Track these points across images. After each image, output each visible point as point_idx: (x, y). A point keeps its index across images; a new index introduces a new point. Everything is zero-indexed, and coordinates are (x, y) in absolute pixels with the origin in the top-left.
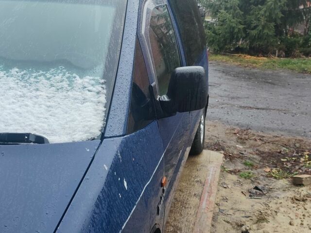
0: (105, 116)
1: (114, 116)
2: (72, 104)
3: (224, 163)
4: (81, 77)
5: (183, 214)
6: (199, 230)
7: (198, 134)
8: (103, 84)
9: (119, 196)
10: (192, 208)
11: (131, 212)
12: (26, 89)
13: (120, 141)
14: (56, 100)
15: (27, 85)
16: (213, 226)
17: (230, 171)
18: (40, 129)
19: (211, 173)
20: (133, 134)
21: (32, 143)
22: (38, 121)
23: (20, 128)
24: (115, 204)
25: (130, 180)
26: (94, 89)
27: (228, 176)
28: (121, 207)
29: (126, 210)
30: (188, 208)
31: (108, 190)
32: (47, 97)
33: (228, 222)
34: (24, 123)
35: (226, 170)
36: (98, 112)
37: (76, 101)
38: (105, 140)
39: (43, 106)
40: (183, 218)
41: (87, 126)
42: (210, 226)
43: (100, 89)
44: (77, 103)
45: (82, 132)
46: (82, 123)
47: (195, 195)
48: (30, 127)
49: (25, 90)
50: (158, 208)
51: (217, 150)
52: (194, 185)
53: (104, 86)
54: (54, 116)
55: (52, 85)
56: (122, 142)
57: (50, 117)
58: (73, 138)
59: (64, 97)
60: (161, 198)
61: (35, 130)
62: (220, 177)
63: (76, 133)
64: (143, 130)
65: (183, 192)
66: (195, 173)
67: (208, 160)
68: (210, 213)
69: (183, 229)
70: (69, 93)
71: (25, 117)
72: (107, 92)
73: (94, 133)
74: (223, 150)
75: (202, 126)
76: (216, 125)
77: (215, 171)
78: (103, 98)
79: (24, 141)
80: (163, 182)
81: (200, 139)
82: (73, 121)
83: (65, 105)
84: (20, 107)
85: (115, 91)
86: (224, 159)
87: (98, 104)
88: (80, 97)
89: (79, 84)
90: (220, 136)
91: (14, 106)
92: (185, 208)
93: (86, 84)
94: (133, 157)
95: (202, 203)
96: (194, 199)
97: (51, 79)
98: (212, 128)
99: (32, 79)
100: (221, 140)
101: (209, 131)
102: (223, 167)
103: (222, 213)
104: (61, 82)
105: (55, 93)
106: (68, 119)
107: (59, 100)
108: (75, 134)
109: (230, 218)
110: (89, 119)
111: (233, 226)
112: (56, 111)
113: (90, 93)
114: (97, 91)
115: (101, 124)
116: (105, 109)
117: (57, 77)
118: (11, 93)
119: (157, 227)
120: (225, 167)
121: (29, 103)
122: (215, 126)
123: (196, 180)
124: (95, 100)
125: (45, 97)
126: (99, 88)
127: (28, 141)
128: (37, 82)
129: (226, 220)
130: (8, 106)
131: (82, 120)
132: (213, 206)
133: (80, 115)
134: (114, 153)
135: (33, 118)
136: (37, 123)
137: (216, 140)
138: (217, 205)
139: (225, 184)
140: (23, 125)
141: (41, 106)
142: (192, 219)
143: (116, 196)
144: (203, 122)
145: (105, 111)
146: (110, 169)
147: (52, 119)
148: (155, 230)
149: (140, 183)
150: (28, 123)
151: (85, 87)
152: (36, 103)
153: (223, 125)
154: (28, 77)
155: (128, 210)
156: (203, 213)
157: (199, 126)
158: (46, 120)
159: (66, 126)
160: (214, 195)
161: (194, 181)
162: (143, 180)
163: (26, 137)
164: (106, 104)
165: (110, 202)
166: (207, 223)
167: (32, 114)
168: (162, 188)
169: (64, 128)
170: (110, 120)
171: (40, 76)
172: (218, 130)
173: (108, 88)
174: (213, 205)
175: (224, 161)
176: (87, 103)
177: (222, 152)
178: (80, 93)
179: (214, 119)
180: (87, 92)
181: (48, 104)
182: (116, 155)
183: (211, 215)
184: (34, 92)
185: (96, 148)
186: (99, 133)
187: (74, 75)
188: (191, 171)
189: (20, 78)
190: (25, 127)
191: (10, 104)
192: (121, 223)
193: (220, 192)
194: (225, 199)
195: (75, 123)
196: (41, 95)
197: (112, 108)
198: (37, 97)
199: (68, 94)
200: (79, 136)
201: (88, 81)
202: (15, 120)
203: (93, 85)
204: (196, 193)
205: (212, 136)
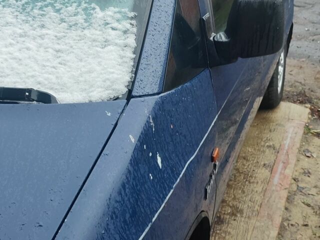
0: (133, 66)
1: (146, 66)
2: (89, 48)
3: (309, 121)
4: (102, 9)
5: (246, 191)
6: (266, 214)
7: (275, 79)
8: (132, 18)
9: (149, 177)
10: (260, 182)
11: (165, 198)
12: (27, 24)
13: (154, 102)
14: (67, 41)
15: (30, 19)
16: (286, 209)
17: (317, 133)
18: (46, 82)
19: (290, 135)
20: (173, 91)
21: (35, 102)
22: (44, 71)
23: (19, 80)
24: (144, 189)
25: (167, 155)
26: (120, 26)
27: (314, 141)
28: (152, 193)
29: (159, 196)
30: (253, 182)
31: (135, 170)
32: (56, 36)
33: (308, 205)
34: (25, 74)
35: (312, 131)
36: (125, 60)
37: (95, 44)
38: (132, 100)
39: (50, 50)
40: (245, 196)
41: (108, 79)
42: (283, 209)
43: (129, 26)
44: (97, 46)
45: (101, 88)
46: (101, 76)
47: (265, 165)
48: (32, 80)
49: (26, 27)
50: (206, 190)
51: (301, 103)
52: (264, 152)
53: (134, 22)
54: (65, 65)
55: (62, 21)
56: (156, 103)
57: (60, 65)
58: (90, 97)
59: (78, 38)
60: (211, 176)
61: (40, 83)
62: (302, 141)
63: (93, 89)
64: (188, 84)
65: (247, 160)
66: (267, 135)
67: (287, 117)
68: (284, 191)
69: (245, 211)
70: (86, 32)
71: (26, 65)
72: (137, 31)
73: (119, 90)
74: (310, 103)
75: (281, 69)
76: (303, 66)
77: (296, 133)
78: (132, 41)
79: (24, 100)
80: (215, 156)
81: (277, 86)
82: (90, 72)
83: (80, 49)
84: (20, 50)
85: (149, 29)
86: (310, 116)
87: (124, 48)
88: (101, 38)
89: (99, 18)
90: (306, 82)
91: (12, 49)
92: (250, 182)
93: (109, 19)
94: (171, 123)
95: (274, 177)
96: (263, 171)
97: (61, 11)
98: (295, 71)
99: (36, 11)
100: (308, 88)
101: (291, 75)
102: (308, 126)
103: (301, 192)
104: (75, 15)
105: (67, 31)
106: (83, 69)
107: (71, 42)
108: (92, 91)
109: (312, 199)
110: (112, 70)
111: (316, 210)
112: (68, 58)
113: (113, 32)
114: (124, 29)
115: (127, 78)
116: (134, 56)
117: (69, 8)
118: (8, 30)
119: (203, 216)
120: (311, 127)
121: (31, 45)
122: (301, 67)
123: (267, 144)
124: (121, 42)
125: (53, 37)
126: (126, 25)
127: (29, 99)
128: (42, 15)
129: (306, 202)
130: (4, 49)
131: (103, 72)
132: (289, 182)
133: (99, 64)
134: (144, 119)
135: (36, 67)
136: (42, 73)
137: (301, 88)
138: (295, 180)
139: (308, 151)
140: (23, 76)
141: (46, 50)
142: (258, 198)
143: (145, 177)
144: (282, 62)
145: (134, 59)
146: (139, 140)
147: (62, 69)
148: (200, 220)
149: (181, 158)
150: (30, 74)
151: (108, 24)
152: (40, 46)
153: (313, 66)
154: (30, 8)
155: (161, 196)
156: (274, 190)
157: (277, 68)
158: (53, 70)
159: (81, 79)
160: (292, 166)
161: (264, 146)
162: (184, 154)
163: (27, 94)
164: (136, 48)
165: (137, 186)
166: (279, 206)
167: (36, 61)
168: (213, 163)
169: (78, 82)
170: (140, 72)
171: (47, 6)
172: (304, 73)
173: (139, 26)
174: (290, 180)
175: (309, 118)
176: (109, 47)
177: (308, 105)
178: (101, 32)
179: (300, 56)
180: (110, 30)
181: (57, 47)
182: (147, 121)
183: (284, 194)
184: (38, 29)
185: (120, 111)
186: (125, 90)
187: (93, 5)
188: (261, 132)
189: (19, 9)
190: (27, 80)
191: (6, 47)
192: (151, 214)
193: (301, 163)
194: (307, 173)
195: (93, 75)
196: (47, 34)
197: (144, 55)
198: (42, 37)
199: (84, 32)
200: (98, 94)
201: (112, 15)
202: (13, 69)
203: (118, 21)
204: (266, 162)
205: (295, 81)
